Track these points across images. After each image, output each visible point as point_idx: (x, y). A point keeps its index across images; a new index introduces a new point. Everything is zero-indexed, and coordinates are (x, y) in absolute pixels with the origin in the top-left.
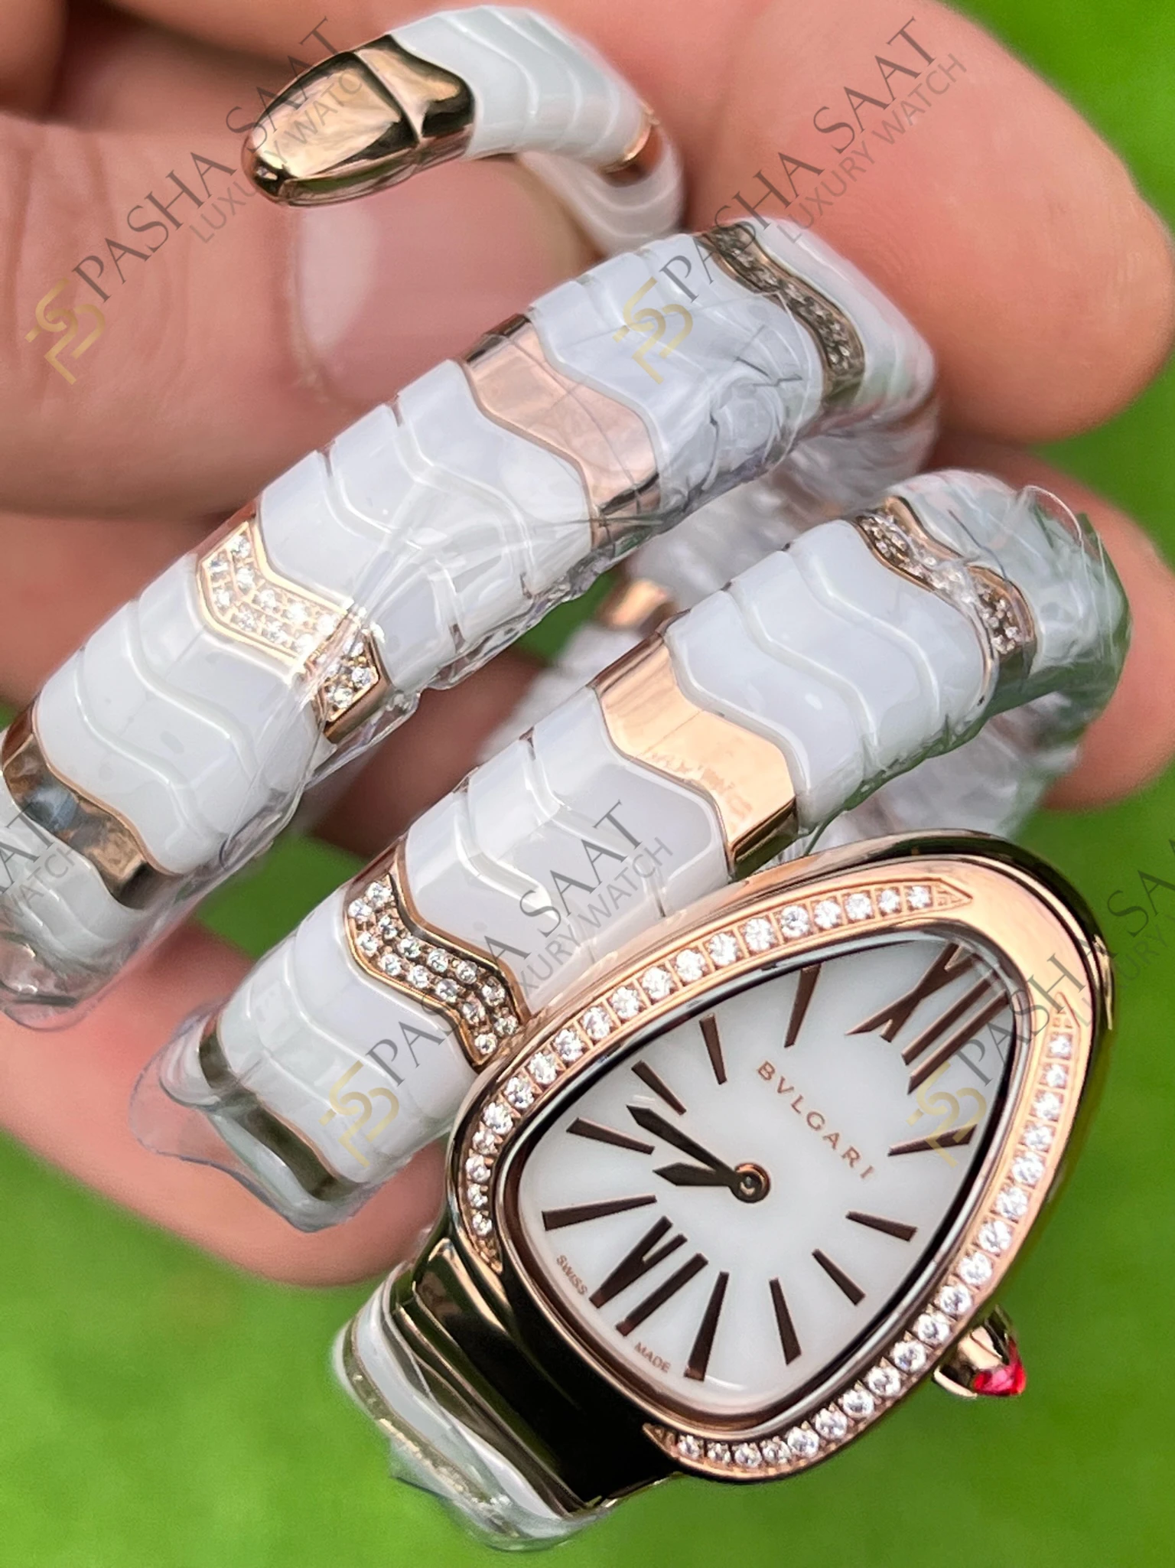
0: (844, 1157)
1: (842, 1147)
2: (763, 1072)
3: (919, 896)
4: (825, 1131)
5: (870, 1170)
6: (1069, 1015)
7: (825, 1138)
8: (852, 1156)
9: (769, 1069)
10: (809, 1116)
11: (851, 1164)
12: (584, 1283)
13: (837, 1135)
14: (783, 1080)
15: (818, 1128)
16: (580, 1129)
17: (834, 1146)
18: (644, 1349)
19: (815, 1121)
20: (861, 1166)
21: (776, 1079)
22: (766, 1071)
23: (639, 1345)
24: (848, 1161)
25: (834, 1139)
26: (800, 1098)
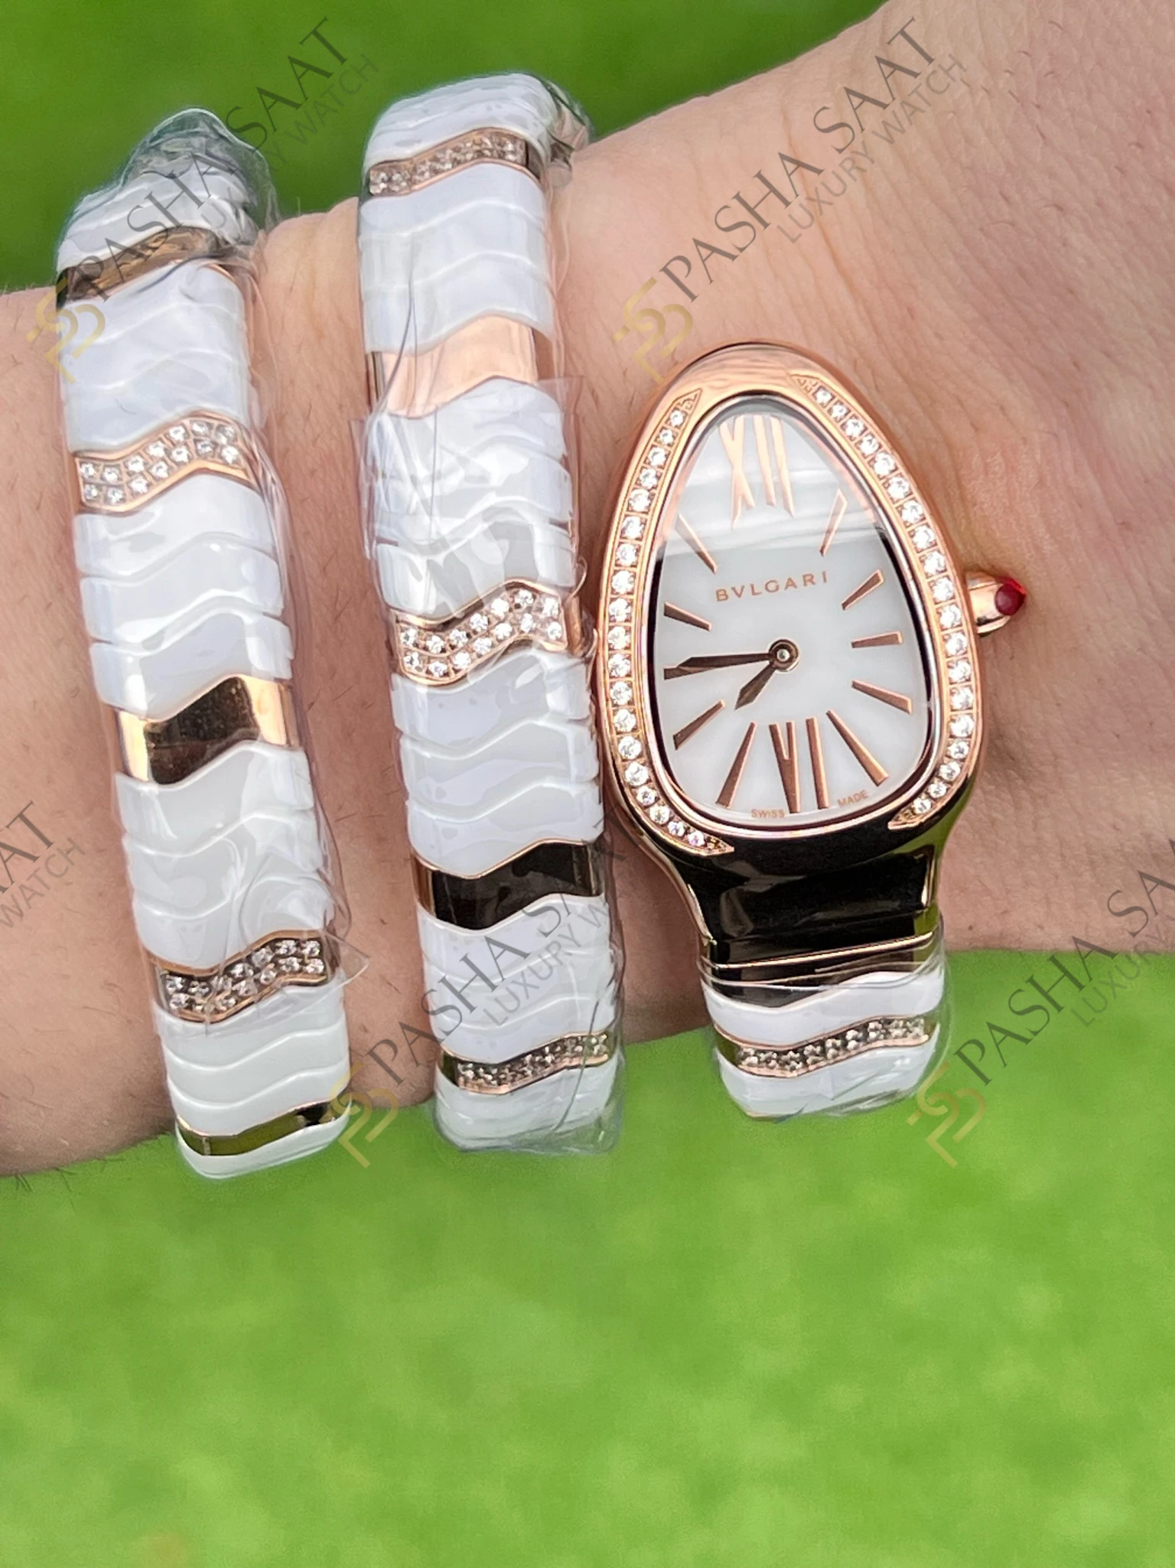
0: (805, 584)
1: (799, 581)
2: (721, 598)
3: (677, 418)
4: (783, 583)
5: (824, 574)
6: (808, 380)
7: (786, 588)
8: (808, 579)
9: (721, 593)
10: (766, 588)
11: (813, 583)
12: (778, 808)
13: (790, 580)
14: (734, 589)
15: (777, 588)
16: (679, 740)
17: (795, 587)
18: (844, 800)
19: (772, 586)
20: (818, 578)
21: (730, 592)
22: (721, 595)
23: (839, 802)
24: (809, 583)
25: (791, 583)
26: (752, 587)
